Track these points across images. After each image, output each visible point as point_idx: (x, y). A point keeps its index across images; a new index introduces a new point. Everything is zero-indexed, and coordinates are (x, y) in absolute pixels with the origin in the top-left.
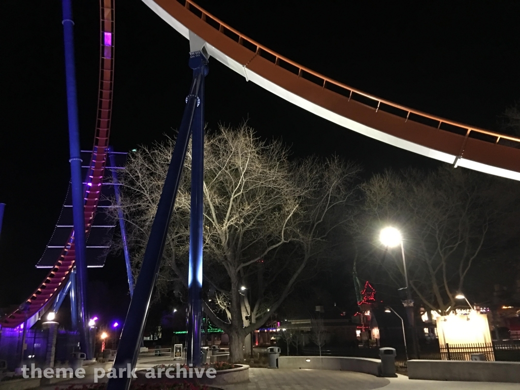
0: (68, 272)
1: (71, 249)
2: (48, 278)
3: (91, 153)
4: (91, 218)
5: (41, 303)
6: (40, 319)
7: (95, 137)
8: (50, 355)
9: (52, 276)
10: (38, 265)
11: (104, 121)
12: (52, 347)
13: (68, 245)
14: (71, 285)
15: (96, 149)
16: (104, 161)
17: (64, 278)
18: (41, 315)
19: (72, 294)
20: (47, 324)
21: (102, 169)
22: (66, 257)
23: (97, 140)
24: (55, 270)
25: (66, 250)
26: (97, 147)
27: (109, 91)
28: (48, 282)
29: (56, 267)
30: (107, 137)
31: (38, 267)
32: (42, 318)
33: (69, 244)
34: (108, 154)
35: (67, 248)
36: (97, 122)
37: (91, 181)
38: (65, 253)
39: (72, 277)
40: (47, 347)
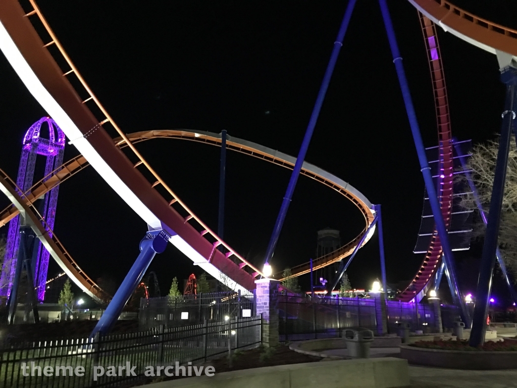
0: (439, 256)
1: (438, 235)
2: (425, 262)
3: (438, 148)
4: (449, 207)
5: (423, 283)
6: (425, 295)
7: (439, 133)
8: (439, 323)
9: (427, 260)
10: (415, 251)
11: (443, 116)
12: (438, 317)
13: (435, 233)
14: (445, 266)
15: (441, 144)
16: (451, 153)
17: (437, 261)
18: (426, 292)
19: (447, 273)
20: (431, 300)
21: (451, 161)
22: (435, 243)
23: (441, 135)
24: (429, 255)
25: (434, 237)
26: (442, 141)
27: (442, 89)
28: (425, 265)
29: (429, 252)
30: (448, 121)
31: (415, 253)
32: (427, 294)
33: (435, 231)
34: (453, 146)
35: (435, 235)
36: (437, 120)
37: (443, 173)
38: (434, 240)
39: (444, 259)
40: (435, 317)
